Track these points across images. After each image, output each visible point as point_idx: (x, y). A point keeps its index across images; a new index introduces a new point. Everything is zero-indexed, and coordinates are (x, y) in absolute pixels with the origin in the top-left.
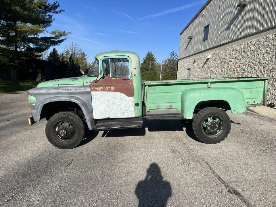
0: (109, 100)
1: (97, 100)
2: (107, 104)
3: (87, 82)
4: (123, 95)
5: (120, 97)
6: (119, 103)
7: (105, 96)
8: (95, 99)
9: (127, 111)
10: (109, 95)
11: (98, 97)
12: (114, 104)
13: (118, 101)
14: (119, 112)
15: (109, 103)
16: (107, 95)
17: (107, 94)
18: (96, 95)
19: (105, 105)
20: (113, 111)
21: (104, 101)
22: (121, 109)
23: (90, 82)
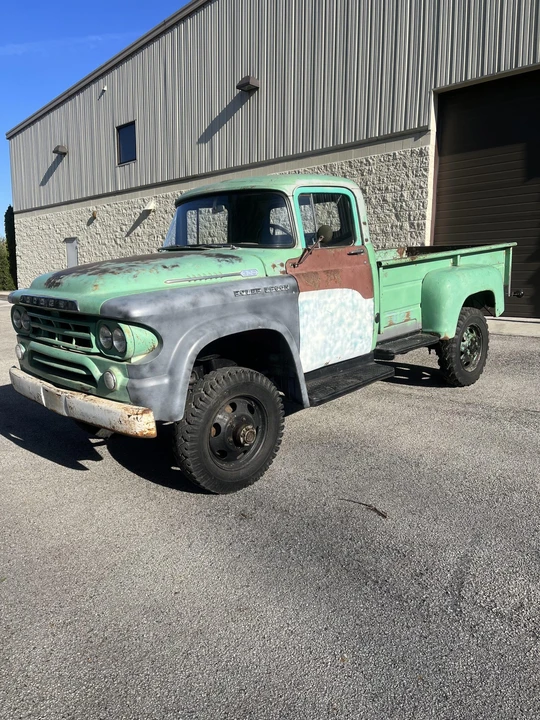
0: (332, 314)
1: (309, 316)
2: (329, 324)
3: (274, 266)
4: (357, 295)
5: (353, 302)
6: (350, 320)
7: (326, 303)
8: (306, 316)
9: (361, 338)
10: (332, 298)
11: (312, 305)
12: (341, 322)
13: (347, 314)
14: (349, 344)
15: (332, 321)
16: (329, 300)
17: (329, 296)
18: (308, 302)
19: (325, 329)
20: (339, 344)
21: (324, 318)
22: (352, 334)
23: (282, 265)
